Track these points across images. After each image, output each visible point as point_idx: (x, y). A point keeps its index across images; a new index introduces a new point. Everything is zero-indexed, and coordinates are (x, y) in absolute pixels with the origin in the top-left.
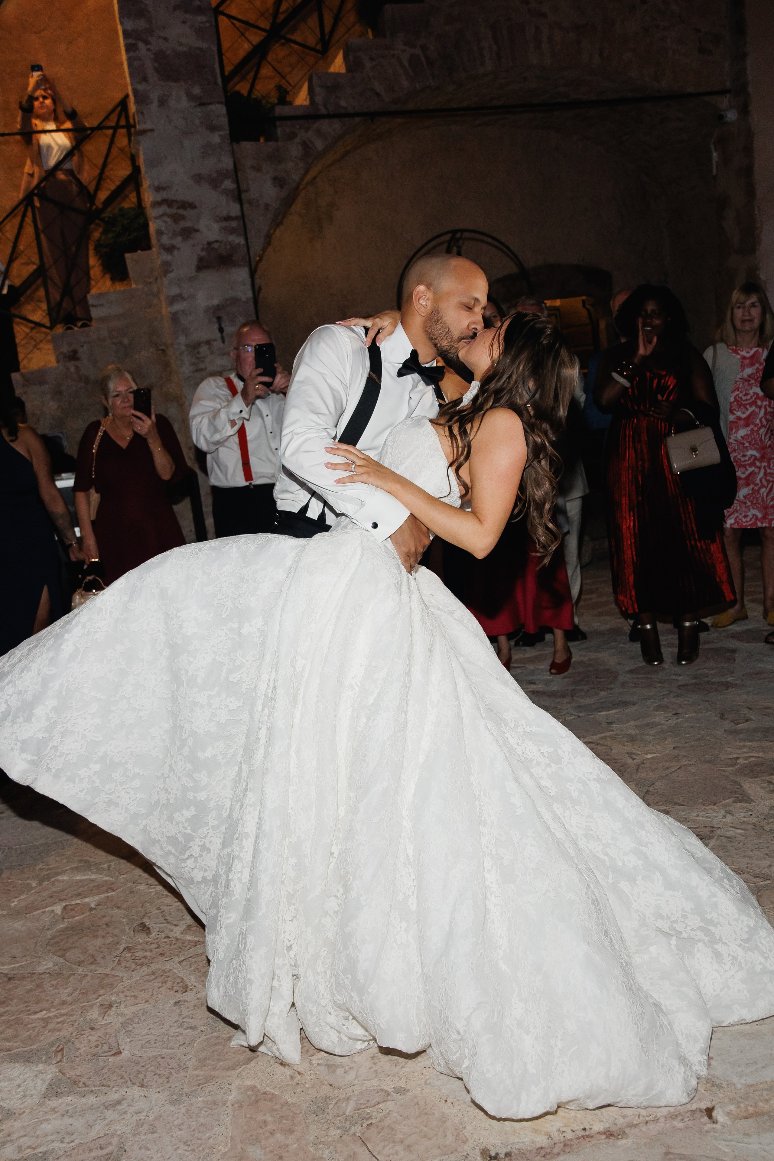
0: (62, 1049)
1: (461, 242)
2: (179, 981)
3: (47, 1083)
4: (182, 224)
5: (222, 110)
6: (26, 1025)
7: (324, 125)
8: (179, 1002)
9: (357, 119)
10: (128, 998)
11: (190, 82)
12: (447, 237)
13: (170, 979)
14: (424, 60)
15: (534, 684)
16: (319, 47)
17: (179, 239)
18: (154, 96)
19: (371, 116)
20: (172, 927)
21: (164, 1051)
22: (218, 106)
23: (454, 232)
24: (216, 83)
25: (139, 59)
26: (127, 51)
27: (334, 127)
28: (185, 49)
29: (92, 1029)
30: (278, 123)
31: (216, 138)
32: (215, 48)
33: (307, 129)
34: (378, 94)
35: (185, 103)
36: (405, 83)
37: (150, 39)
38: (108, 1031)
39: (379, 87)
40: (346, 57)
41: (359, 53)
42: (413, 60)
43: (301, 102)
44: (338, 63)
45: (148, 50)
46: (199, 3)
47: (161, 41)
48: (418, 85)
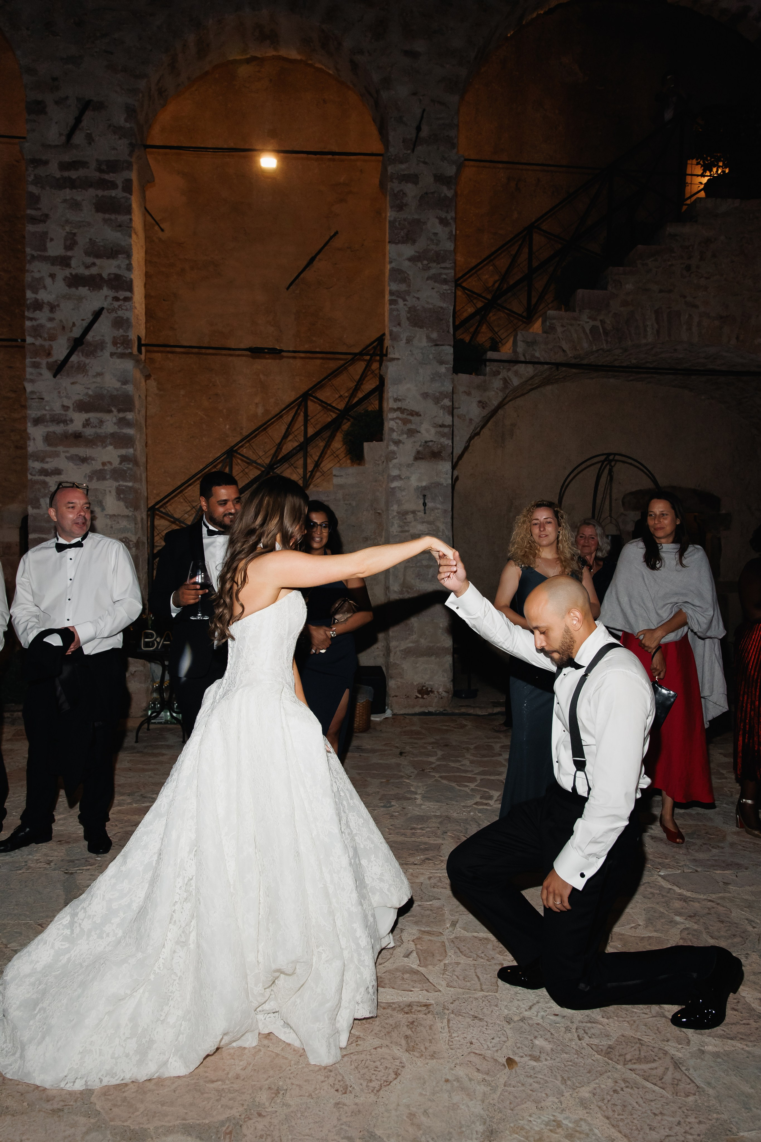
0: (231, 1133)
1: (613, 463)
2: (340, 1078)
4: (409, 426)
5: (450, 350)
7: (521, 368)
9: (546, 366)
10: (294, 1087)
11: (430, 329)
12: (602, 458)
14: (601, 331)
16: (525, 314)
17: (405, 436)
18: (404, 336)
19: (558, 365)
22: (448, 347)
23: (609, 455)
24: (448, 332)
25: (398, 310)
26: (390, 304)
27: (527, 371)
28: (431, 306)
30: (488, 363)
31: (443, 369)
32: (452, 308)
33: (509, 370)
34: (564, 351)
35: (424, 343)
36: (585, 345)
37: (407, 297)
39: (565, 346)
40: (544, 322)
41: (554, 321)
42: (594, 329)
43: (506, 350)
44: (537, 326)
45: (405, 305)
46: (445, 276)
47: (414, 299)
48: (594, 347)
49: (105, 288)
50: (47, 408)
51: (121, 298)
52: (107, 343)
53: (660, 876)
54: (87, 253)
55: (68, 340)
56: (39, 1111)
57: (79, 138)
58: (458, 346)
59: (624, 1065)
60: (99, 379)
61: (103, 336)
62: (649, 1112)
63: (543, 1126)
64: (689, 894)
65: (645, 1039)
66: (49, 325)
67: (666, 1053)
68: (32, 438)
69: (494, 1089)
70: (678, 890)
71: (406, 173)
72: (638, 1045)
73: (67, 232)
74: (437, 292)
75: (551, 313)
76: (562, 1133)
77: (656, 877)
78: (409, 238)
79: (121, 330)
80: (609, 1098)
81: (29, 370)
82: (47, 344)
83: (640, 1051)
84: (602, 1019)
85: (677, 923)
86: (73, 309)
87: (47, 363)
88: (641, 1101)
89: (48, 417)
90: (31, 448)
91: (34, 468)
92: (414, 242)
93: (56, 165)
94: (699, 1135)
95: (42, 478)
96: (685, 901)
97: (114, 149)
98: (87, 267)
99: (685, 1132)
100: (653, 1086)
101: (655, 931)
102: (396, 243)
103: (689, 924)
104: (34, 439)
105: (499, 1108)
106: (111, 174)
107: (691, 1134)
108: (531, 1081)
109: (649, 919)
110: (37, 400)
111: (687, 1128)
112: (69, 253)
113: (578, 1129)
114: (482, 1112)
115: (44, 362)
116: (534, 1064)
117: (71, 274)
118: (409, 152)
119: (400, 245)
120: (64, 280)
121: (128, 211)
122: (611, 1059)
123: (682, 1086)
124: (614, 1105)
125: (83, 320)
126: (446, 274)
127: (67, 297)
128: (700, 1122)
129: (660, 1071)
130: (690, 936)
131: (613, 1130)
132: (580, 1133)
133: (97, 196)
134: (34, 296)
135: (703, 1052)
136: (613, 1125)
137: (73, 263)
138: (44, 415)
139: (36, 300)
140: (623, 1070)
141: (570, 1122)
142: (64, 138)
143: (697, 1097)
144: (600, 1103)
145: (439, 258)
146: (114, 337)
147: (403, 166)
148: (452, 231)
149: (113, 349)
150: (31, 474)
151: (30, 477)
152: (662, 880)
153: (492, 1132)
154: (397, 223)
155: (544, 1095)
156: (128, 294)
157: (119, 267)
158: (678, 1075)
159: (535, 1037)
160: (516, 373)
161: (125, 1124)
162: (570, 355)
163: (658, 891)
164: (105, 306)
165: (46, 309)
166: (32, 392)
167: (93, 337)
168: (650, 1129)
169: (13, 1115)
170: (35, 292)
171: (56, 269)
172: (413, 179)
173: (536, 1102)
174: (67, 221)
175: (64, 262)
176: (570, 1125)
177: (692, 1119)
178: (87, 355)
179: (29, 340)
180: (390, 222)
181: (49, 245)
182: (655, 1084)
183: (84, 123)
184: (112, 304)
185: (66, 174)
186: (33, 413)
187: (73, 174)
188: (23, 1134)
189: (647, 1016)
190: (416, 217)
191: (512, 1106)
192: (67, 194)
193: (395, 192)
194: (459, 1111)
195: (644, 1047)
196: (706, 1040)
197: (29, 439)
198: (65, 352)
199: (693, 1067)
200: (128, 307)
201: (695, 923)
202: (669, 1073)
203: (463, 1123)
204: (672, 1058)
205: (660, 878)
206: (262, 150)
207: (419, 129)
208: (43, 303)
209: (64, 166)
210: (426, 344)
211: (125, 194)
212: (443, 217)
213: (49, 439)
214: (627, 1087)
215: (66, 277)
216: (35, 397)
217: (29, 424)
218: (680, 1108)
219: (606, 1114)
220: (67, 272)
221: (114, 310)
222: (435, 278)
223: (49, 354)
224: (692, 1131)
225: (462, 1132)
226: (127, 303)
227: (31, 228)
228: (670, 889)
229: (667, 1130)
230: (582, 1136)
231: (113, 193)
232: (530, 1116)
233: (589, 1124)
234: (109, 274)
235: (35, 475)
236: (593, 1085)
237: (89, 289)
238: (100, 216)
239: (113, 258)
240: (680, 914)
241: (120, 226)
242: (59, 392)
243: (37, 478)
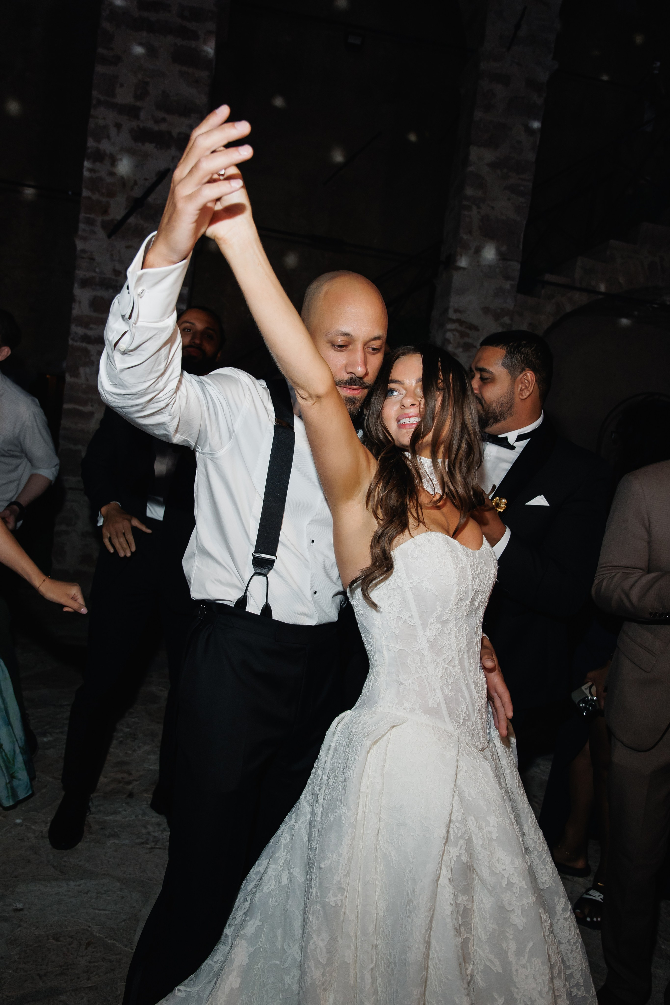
5: (517, 266)
7: (576, 295)
11: (500, 242)
14: (659, 267)
18: (472, 245)
22: (515, 263)
24: (518, 247)
27: (582, 299)
28: (504, 218)
30: (544, 286)
32: (525, 225)
33: (564, 295)
34: (620, 283)
36: (642, 280)
37: (481, 205)
39: (622, 279)
41: (614, 252)
45: (478, 212)
46: (523, 189)
49: (174, 148)
50: (97, 270)
54: (158, 107)
55: (128, 198)
66: (108, 179)
68: (77, 300)
71: (498, 72)
73: (139, 80)
74: (512, 203)
78: (492, 143)
81: (82, 226)
82: (104, 200)
86: (137, 166)
87: (103, 221)
89: (97, 279)
90: (76, 311)
91: (76, 333)
92: (497, 147)
95: (84, 345)
98: (157, 122)
102: (481, 146)
104: (80, 302)
106: (194, 23)
110: (87, 260)
112: (139, 104)
115: (99, 219)
117: (138, 126)
118: (504, 50)
119: (484, 149)
120: (130, 132)
121: (207, 67)
125: (146, 179)
126: (524, 186)
127: (132, 151)
133: (176, 44)
134: (95, 145)
137: (142, 114)
138: (92, 278)
139: (98, 150)
145: (519, 168)
147: (496, 65)
148: (536, 143)
150: (73, 339)
151: (71, 342)
154: (482, 125)
160: (570, 299)
162: (625, 288)
165: (106, 161)
166: (83, 251)
167: (154, 199)
170: (98, 140)
171: (123, 119)
172: (505, 79)
174: (141, 68)
175: (133, 112)
178: (144, 219)
179: (85, 193)
180: (475, 122)
181: (118, 90)
185: (144, 15)
186: (81, 274)
187: (153, 16)
190: (502, 120)
192: (143, 37)
193: (486, 91)
197: (74, 301)
198: (123, 213)
207: (518, 27)
208: (104, 154)
209: (144, 5)
210: (492, 257)
211: (206, 48)
212: (530, 125)
213: (96, 304)
215: (133, 129)
216: (85, 256)
217: (76, 285)
220: (134, 124)
222: (513, 189)
223: (105, 212)
227: (100, 69)
231: (193, 45)
234: (179, 133)
235: (76, 341)
237: (156, 147)
238: (176, 67)
239: (186, 116)
241: (197, 82)
242: (112, 255)
243: (78, 344)
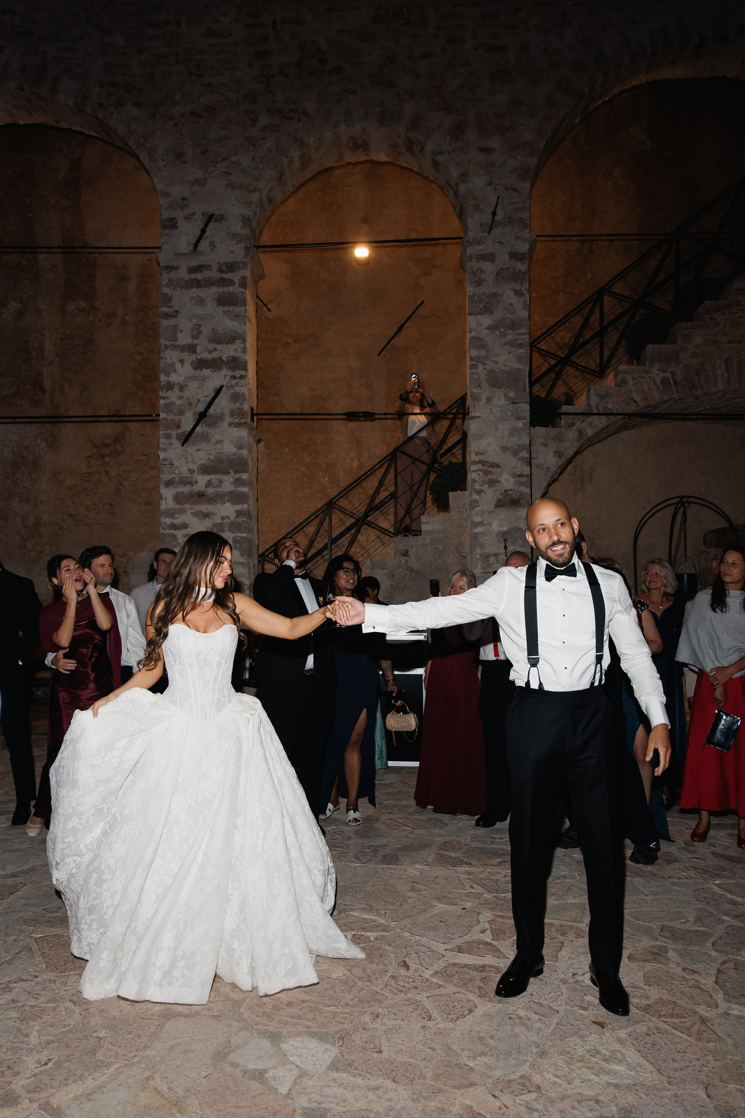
0: (343, 1038)
1: (686, 505)
2: (426, 1011)
3: (332, 1058)
4: (490, 477)
5: (527, 407)
6: (321, 1013)
7: (595, 419)
8: (424, 1027)
9: (619, 417)
10: (390, 1014)
11: (508, 389)
12: (677, 500)
13: (420, 1008)
14: (672, 381)
15: (715, 847)
16: (597, 369)
17: (487, 486)
18: (484, 397)
19: (630, 415)
20: (424, 969)
21: (411, 1060)
22: (524, 404)
23: (682, 497)
24: (525, 390)
25: (478, 373)
26: (471, 369)
27: (601, 422)
28: (508, 369)
29: (365, 1029)
30: (563, 416)
31: (520, 425)
32: (528, 369)
33: (583, 421)
34: (635, 402)
35: (503, 402)
36: (657, 396)
37: (486, 362)
38: (374, 1033)
39: (637, 397)
40: (616, 376)
41: (625, 375)
42: (664, 381)
43: (580, 404)
44: (610, 380)
45: (484, 368)
46: (521, 342)
47: (493, 363)
48: (665, 397)
49: (224, 369)
50: (176, 472)
51: (238, 376)
52: (226, 415)
53: (714, 884)
54: (211, 340)
55: (194, 414)
56: (204, 1015)
57: (204, 245)
58: (534, 402)
59: (659, 1018)
60: (219, 446)
61: (222, 409)
62: (674, 1050)
63: (585, 1052)
64: (739, 900)
65: (679, 1002)
66: (179, 402)
67: (696, 1013)
68: (164, 497)
69: (548, 1027)
70: (729, 896)
71: (483, 253)
72: (672, 1006)
73: (194, 324)
74: (513, 356)
75: (622, 367)
76: (600, 1057)
77: (711, 884)
78: (487, 310)
79: (238, 404)
80: (642, 1038)
81: (162, 441)
82: (176, 418)
83: (673, 1009)
84: (644, 986)
85: (724, 921)
86: (198, 388)
87: (177, 434)
88: (668, 1043)
89: (177, 479)
90: (163, 506)
91: (165, 523)
92: (492, 312)
93: (185, 269)
94: (713, 1068)
95: (172, 531)
96: (734, 904)
97: (232, 252)
98: (210, 352)
99: (702, 1065)
100: (680, 1034)
101: (702, 926)
102: (476, 315)
103: (734, 922)
104: (166, 499)
105: (551, 1039)
106: (230, 274)
107: (707, 1067)
108: (579, 1023)
109: (699, 917)
110: (168, 466)
111: (705, 1063)
112: (196, 342)
113: (613, 1056)
114: (537, 1040)
115: (174, 433)
116: (583, 1012)
117: (197, 358)
118: (486, 234)
119: (479, 316)
120: (191, 364)
121: (244, 303)
122: (648, 1014)
123: (705, 1035)
124: (646, 1043)
125: (206, 396)
126: (521, 339)
127: (193, 378)
128: (716, 1060)
129: (688, 1025)
130: (734, 932)
131: (642, 1059)
132: (615, 1059)
133: (218, 292)
134: (166, 378)
135: (729, 1014)
136: (642, 1056)
137: (198, 349)
138: (174, 478)
139: (169, 382)
140: (657, 1021)
141: (608, 1052)
142: (192, 247)
143: (717, 1044)
144: (634, 1042)
145: (514, 325)
146: (232, 410)
147: (481, 247)
148: (526, 301)
149: (231, 420)
150: (163, 529)
151: (162, 531)
152: (716, 887)
153: (543, 1053)
154: (476, 298)
155: (588, 1033)
156: (243, 373)
157: (236, 350)
158: (703, 1028)
159: (586, 995)
160: (590, 424)
161: (266, 1028)
162: (642, 406)
163: (711, 896)
164: (224, 383)
165: (176, 389)
166: (165, 459)
167: (214, 410)
168: (673, 1061)
169: (186, 1017)
170: (168, 375)
171: (185, 355)
172: (490, 257)
173: (582, 1037)
174: (194, 315)
175: (191, 349)
176: (608, 1053)
177: (710, 1058)
178: (210, 426)
179: (162, 415)
180: (469, 296)
181: (179, 335)
182: (683, 1033)
183: (208, 233)
184: (229, 382)
185: (193, 276)
186: (165, 477)
187: (199, 276)
188: (194, 1029)
189: (683, 986)
190: (493, 290)
191: (561, 1038)
192: (194, 292)
193: (474, 270)
194: (518, 1038)
195: (677, 1008)
196: (733, 1006)
197: (162, 498)
198: (192, 425)
199: (718, 1024)
200: (244, 384)
201: (741, 922)
202: (696, 1027)
203: (521, 1046)
204: (701, 1016)
205: (714, 886)
206: (356, 243)
207: (494, 214)
208: (174, 384)
209: (192, 270)
210: (504, 403)
211: (241, 290)
212: (518, 289)
213: (178, 498)
214: (659, 1033)
215: (193, 361)
216: (166, 463)
217: (162, 486)
218: (701, 1050)
219: (638, 1048)
220: (194, 357)
221: (232, 387)
222: (511, 344)
223: (179, 427)
224: (708, 1065)
225: (521, 1052)
226: (242, 381)
227: (165, 323)
228: (722, 895)
229: (688, 1063)
230: (616, 1061)
231: (231, 289)
232: (576, 1045)
233: (623, 1054)
234: (228, 357)
235: (166, 530)
236: (630, 1029)
237: (212, 371)
238: (221, 309)
239: (231, 344)
240: (728, 915)
241: (237, 316)
242: (186, 458)
243: (168, 531)
